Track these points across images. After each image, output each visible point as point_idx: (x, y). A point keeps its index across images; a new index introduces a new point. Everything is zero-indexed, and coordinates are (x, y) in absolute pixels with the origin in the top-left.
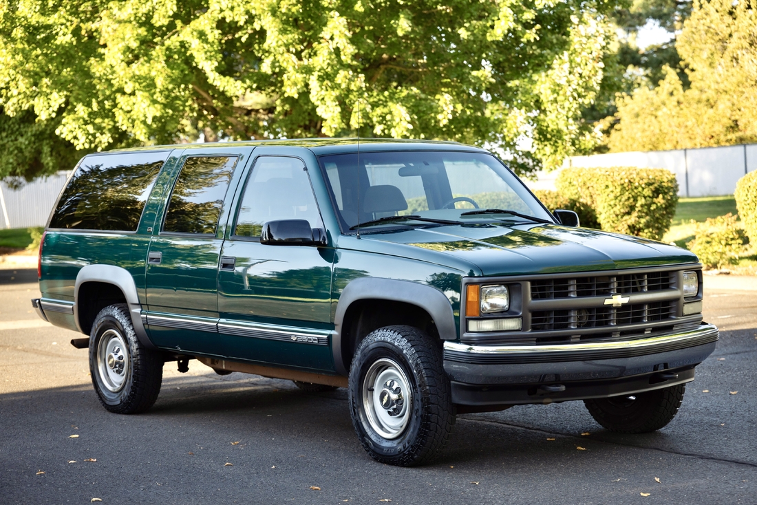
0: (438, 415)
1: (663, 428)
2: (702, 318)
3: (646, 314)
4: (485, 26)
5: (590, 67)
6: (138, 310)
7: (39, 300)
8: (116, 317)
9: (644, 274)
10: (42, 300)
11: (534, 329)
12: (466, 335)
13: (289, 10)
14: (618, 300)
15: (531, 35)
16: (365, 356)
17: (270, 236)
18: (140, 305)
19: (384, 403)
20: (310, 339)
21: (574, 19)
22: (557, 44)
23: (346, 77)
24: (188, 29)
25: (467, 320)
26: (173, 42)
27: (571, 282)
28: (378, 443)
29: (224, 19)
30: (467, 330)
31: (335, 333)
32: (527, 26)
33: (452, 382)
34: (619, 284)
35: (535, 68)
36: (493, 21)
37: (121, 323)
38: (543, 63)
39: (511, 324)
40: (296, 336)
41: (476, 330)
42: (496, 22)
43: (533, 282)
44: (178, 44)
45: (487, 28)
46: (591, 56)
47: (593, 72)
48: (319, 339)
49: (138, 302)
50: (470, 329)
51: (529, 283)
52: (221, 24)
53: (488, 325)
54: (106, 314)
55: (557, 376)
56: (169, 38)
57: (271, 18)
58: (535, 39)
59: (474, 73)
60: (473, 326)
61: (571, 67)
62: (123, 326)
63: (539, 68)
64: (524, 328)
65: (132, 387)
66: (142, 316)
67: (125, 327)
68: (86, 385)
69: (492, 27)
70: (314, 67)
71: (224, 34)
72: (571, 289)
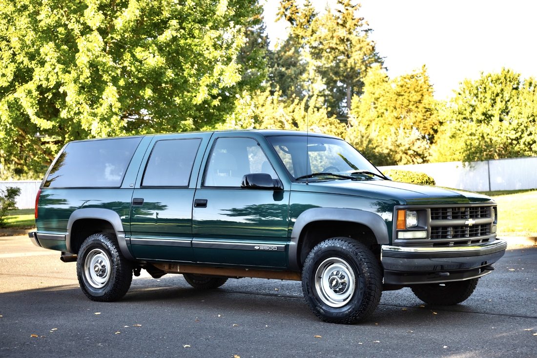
0: (375, 291)
1: (463, 302)
2: (496, 236)
3: (479, 231)
4: (191, 96)
5: (247, 121)
6: (123, 236)
7: (35, 233)
8: (102, 241)
9: (478, 207)
10: (38, 233)
11: (432, 238)
12: (396, 241)
13: (84, 81)
14: (470, 222)
15: (216, 102)
16: (318, 256)
17: (247, 183)
18: (125, 232)
19: (333, 285)
20: (271, 248)
21: (237, 96)
22: (227, 108)
23: (116, 119)
24: (22, 88)
25: (397, 232)
26: (11, 97)
27: (448, 210)
28: (328, 310)
29: (41, 85)
30: (397, 238)
31: (293, 243)
32: (214, 97)
33: (385, 270)
34: (470, 213)
35: (216, 121)
36: (196, 93)
37: (106, 245)
38: (220, 119)
39: (421, 235)
40: (258, 246)
41: (403, 238)
42: (198, 94)
43: (432, 209)
44: (13, 99)
45: (193, 97)
46: (248, 115)
47: (249, 124)
48: (278, 247)
49: (122, 230)
50: (399, 237)
51: (430, 209)
52: (39, 87)
53: (409, 235)
54: (93, 239)
55: (442, 266)
56: (7, 96)
57: (74, 85)
58: (218, 105)
59: (183, 122)
60: (401, 235)
61: (236, 122)
62: (108, 246)
63: (218, 122)
64: (427, 238)
65: (114, 284)
66: (126, 239)
67: (109, 247)
68: (76, 285)
69: (195, 96)
70: (98, 114)
71: (40, 94)
72: (448, 214)
